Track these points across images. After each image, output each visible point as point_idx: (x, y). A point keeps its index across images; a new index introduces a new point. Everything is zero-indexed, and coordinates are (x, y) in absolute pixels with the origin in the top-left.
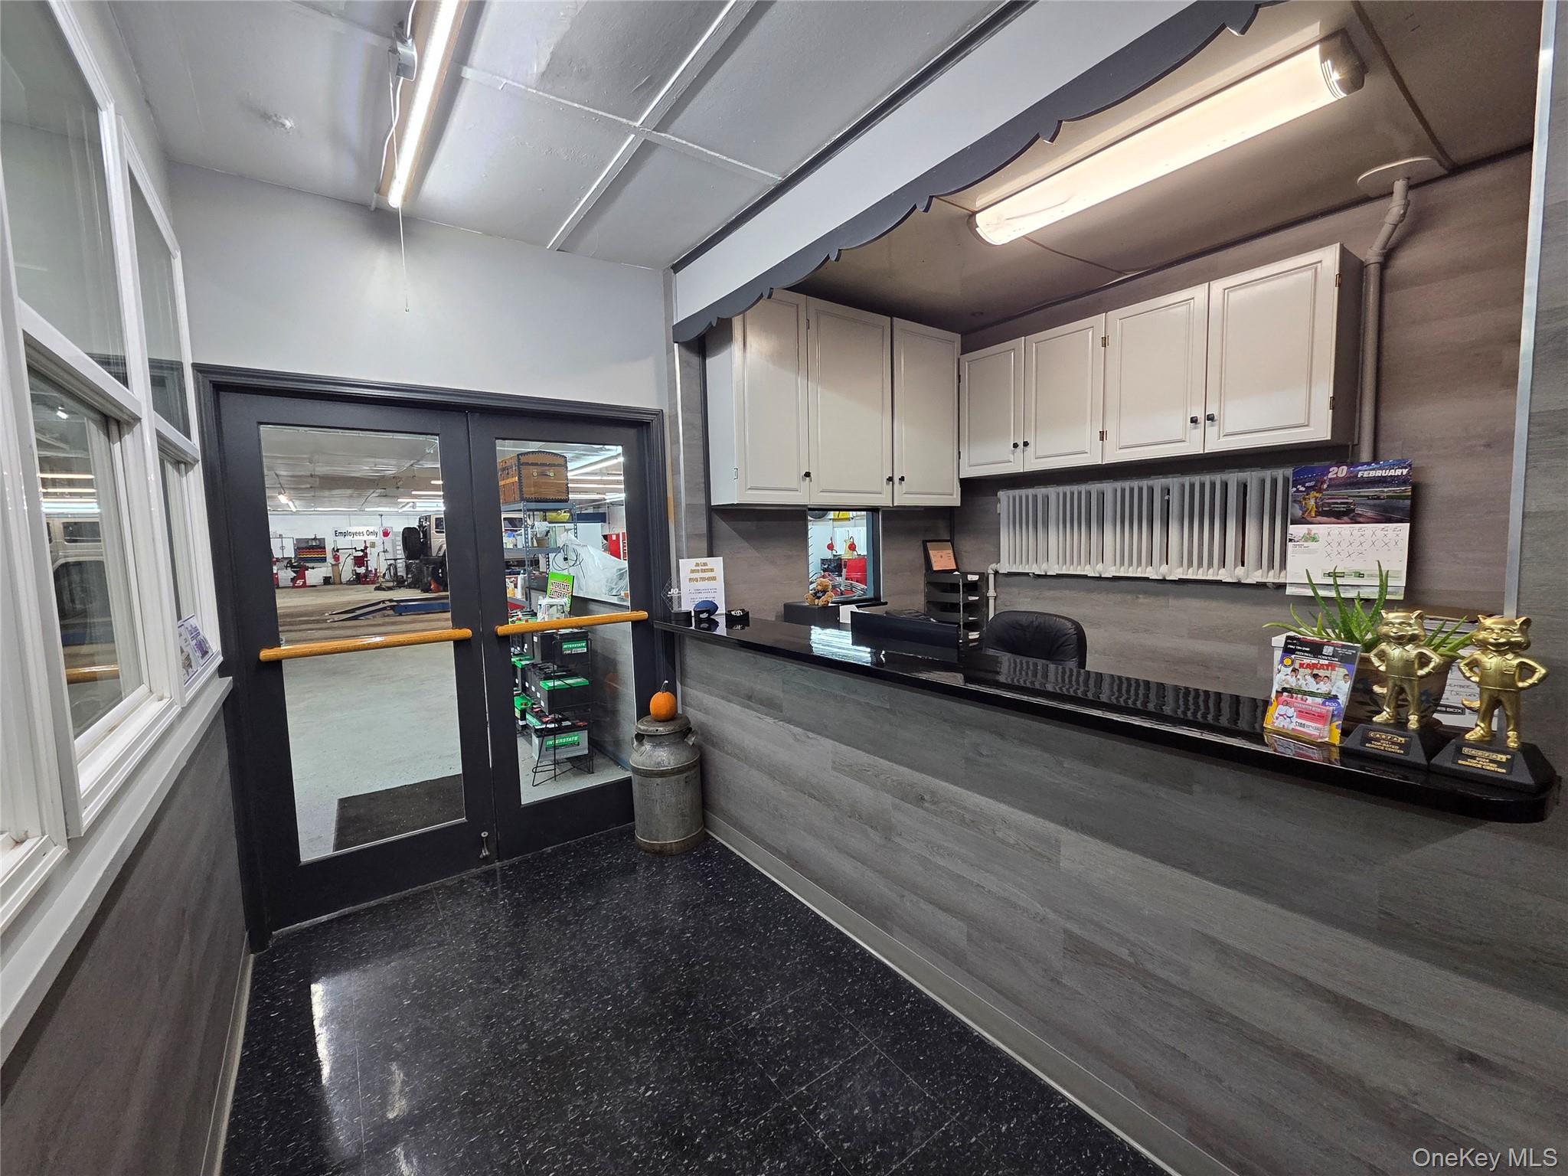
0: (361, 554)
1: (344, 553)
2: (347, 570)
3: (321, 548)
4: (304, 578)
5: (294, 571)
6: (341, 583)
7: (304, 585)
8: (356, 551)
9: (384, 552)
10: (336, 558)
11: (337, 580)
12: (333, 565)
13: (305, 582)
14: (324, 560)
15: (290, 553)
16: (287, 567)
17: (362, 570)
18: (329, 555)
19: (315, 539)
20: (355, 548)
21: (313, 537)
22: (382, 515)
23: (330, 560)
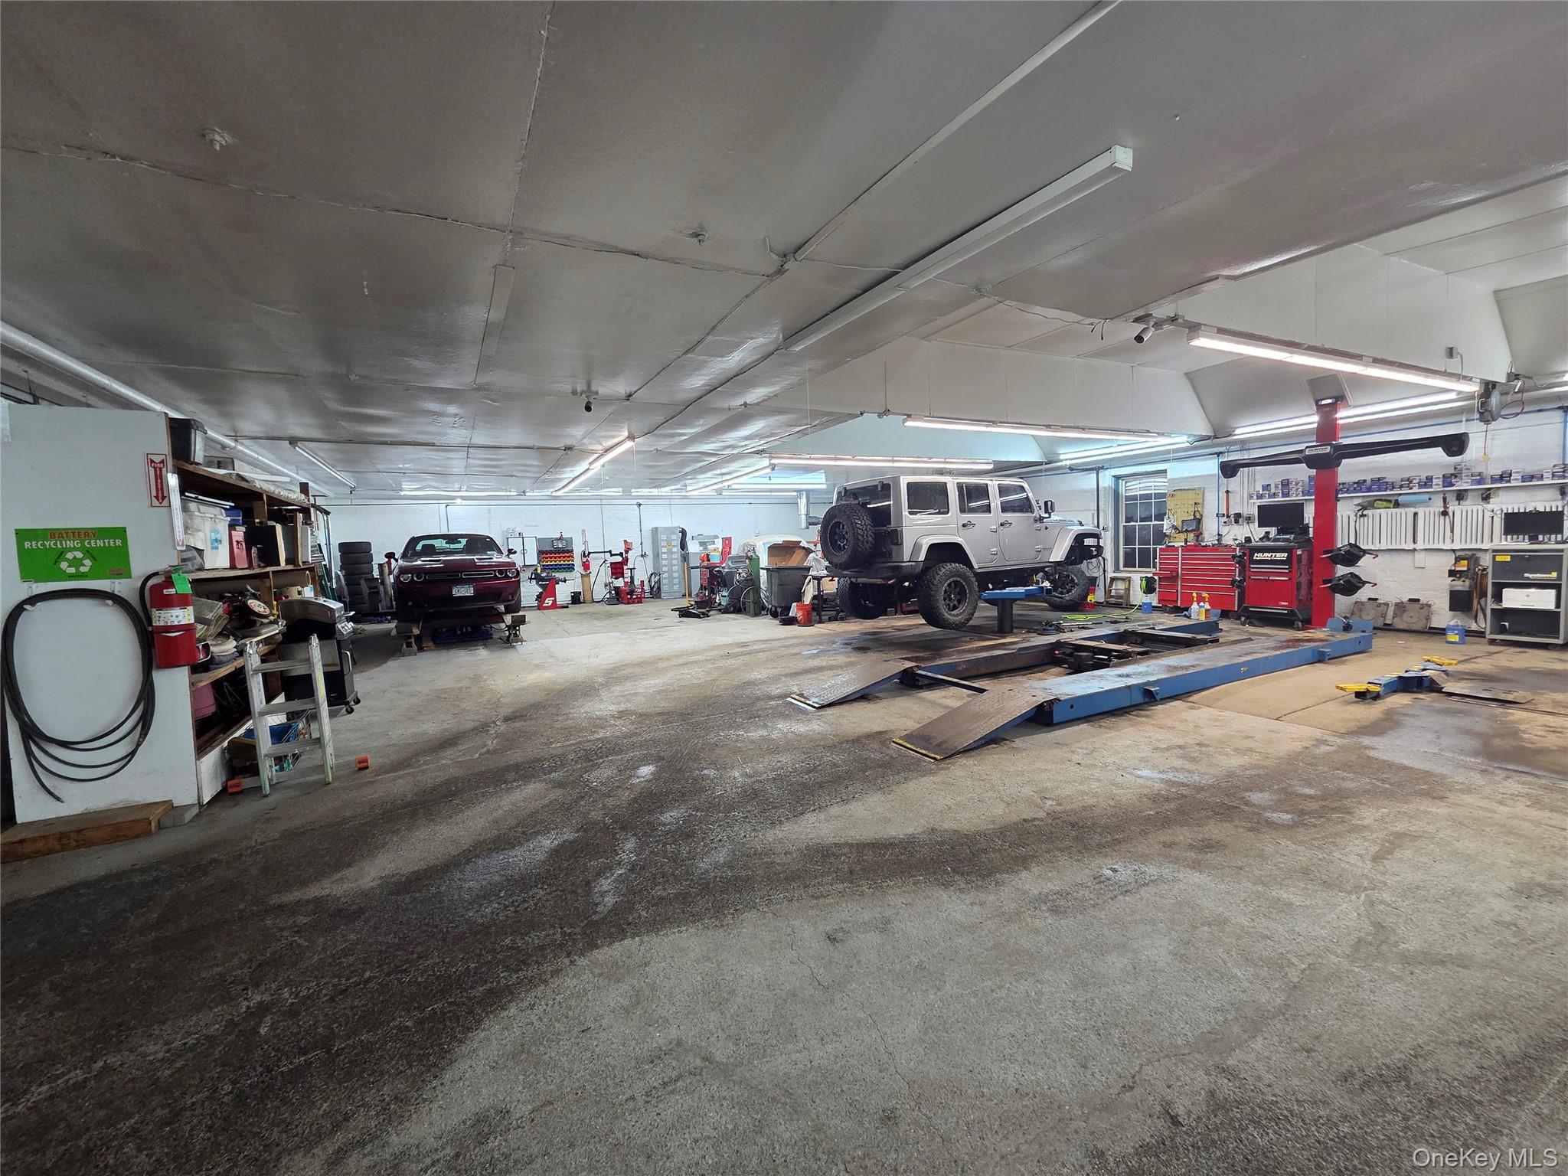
0: (619, 559)
1: (597, 558)
2: (601, 581)
3: (568, 551)
4: (554, 595)
5: (541, 586)
6: (593, 601)
7: (554, 606)
8: (612, 555)
9: (642, 556)
10: (586, 566)
11: (588, 598)
12: (582, 576)
13: (555, 601)
14: (571, 568)
15: (532, 559)
16: (531, 579)
17: (620, 583)
18: (577, 561)
19: (561, 539)
20: (610, 552)
21: (558, 536)
22: (640, 505)
23: (579, 568)
